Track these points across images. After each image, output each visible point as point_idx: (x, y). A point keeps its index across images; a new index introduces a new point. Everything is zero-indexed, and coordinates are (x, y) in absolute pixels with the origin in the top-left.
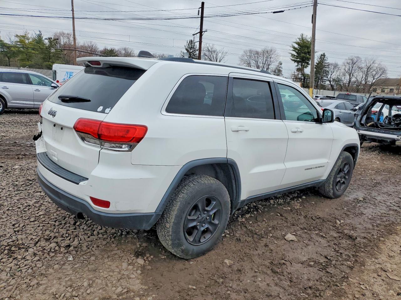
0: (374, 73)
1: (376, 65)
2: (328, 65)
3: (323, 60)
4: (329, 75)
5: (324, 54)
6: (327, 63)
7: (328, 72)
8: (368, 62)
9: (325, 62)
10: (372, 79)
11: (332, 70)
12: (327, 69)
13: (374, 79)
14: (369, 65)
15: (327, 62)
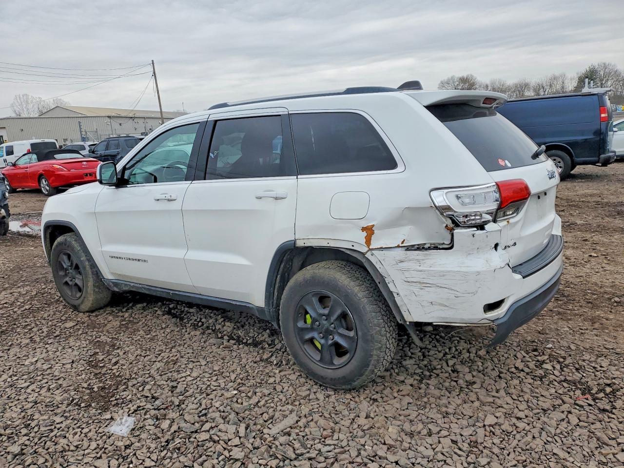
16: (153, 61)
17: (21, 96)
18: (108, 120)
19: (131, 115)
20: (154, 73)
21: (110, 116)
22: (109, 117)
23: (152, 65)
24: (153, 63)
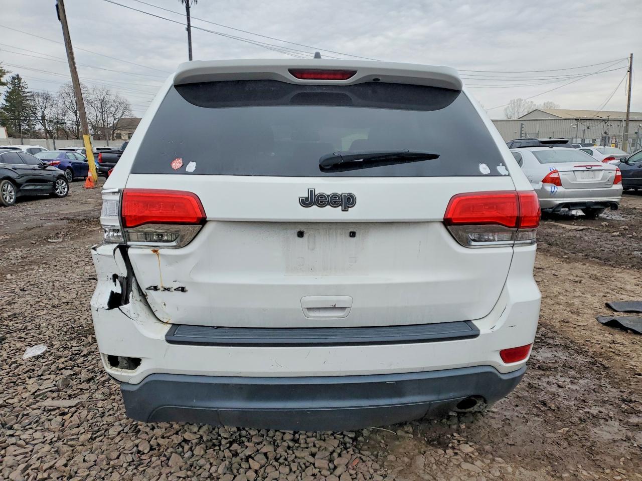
0: (113, 110)
1: (113, 98)
2: (31, 96)
3: (18, 87)
4: (38, 114)
5: (18, 75)
6: (28, 92)
7: (34, 107)
8: (98, 93)
9: (23, 90)
10: (113, 118)
11: (41, 104)
12: (32, 103)
13: (115, 119)
14: (102, 97)
15: (26, 90)
16: (632, 54)
17: (516, 101)
18: (575, 123)
19: (604, 117)
20: (631, 68)
21: (578, 118)
22: (577, 120)
23: (629, 59)
24: (631, 58)
